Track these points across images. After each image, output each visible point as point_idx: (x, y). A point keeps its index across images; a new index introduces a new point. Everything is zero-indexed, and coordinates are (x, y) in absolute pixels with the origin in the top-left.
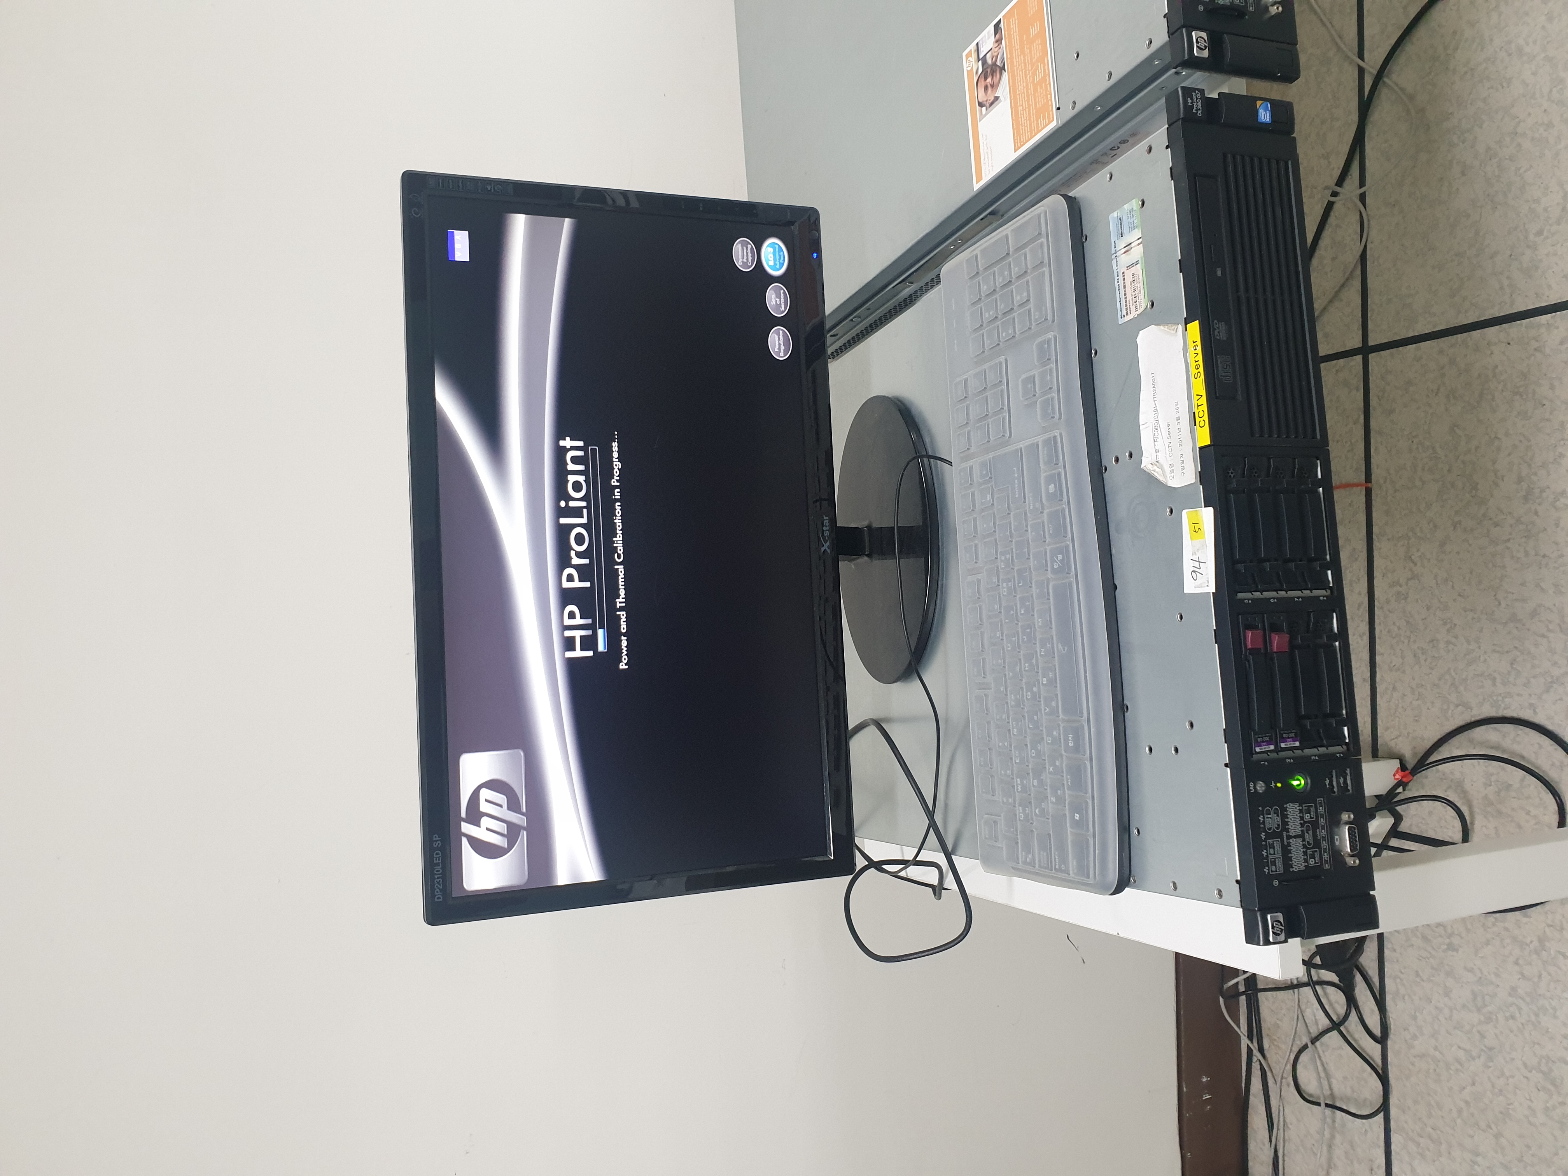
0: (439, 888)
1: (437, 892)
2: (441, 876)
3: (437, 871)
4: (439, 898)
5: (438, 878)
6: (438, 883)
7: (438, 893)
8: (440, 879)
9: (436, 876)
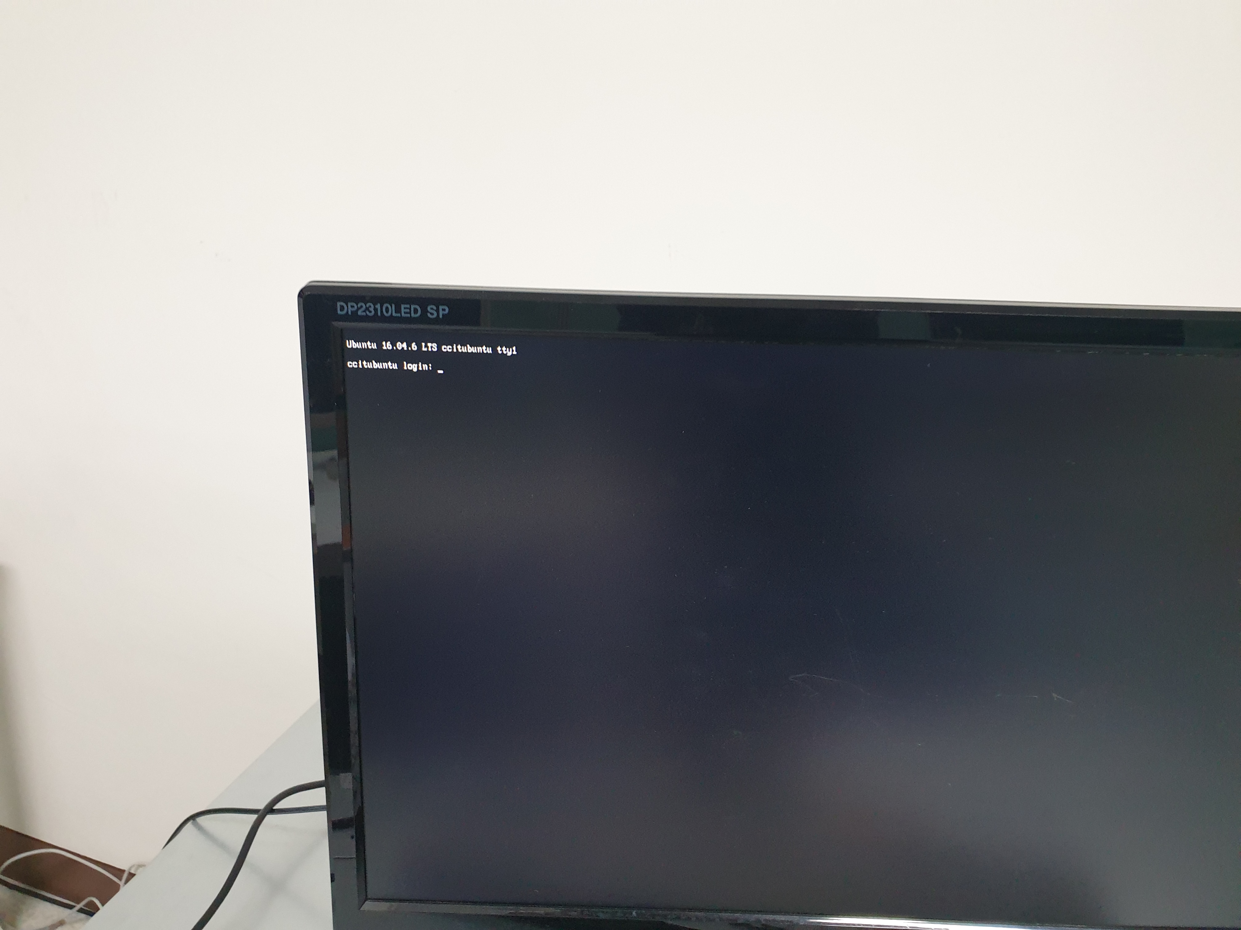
0: (358, 309)
1: (352, 307)
2: (379, 314)
3: (387, 308)
4: (342, 308)
5: (376, 310)
6: (367, 309)
7: (350, 308)
8: (373, 312)
9: (378, 306)
